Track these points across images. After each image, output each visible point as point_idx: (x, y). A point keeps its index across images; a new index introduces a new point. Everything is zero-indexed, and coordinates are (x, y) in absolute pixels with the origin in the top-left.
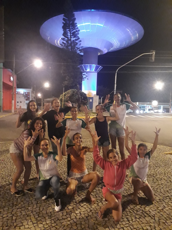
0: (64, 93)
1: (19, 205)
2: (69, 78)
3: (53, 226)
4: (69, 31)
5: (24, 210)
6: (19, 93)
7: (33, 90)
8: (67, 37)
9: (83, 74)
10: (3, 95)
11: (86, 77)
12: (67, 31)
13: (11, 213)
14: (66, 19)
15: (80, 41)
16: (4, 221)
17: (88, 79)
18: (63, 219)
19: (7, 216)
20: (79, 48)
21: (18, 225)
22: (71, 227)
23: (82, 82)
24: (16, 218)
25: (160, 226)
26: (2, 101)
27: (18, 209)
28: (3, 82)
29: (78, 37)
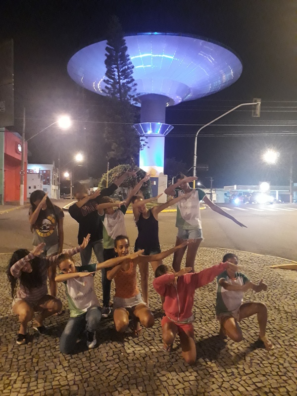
0: (108, 171)
1: (42, 343)
2: (117, 146)
3: (93, 370)
4: (116, 68)
5: (50, 350)
6: (31, 173)
7: (56, 166)
8: (113, 79)
9: (141, 138)
10: (5, 175)
11: (145, 144)
12: (113, 69)
13: (30, 353)
14: (110, 49)
15: (135, 84)
16: (20, 364)
17: (148, 147)
18: (108, 360)
19: (25, 358)
20: (133, 96)
21: (41, 370)
22: (120, 370)
23: (139, 152)
24: (38, 361)
25: (251, 369)
26: (3, 186)
27: (39, 348)
28: (5, 154)
29: (131, 77)
